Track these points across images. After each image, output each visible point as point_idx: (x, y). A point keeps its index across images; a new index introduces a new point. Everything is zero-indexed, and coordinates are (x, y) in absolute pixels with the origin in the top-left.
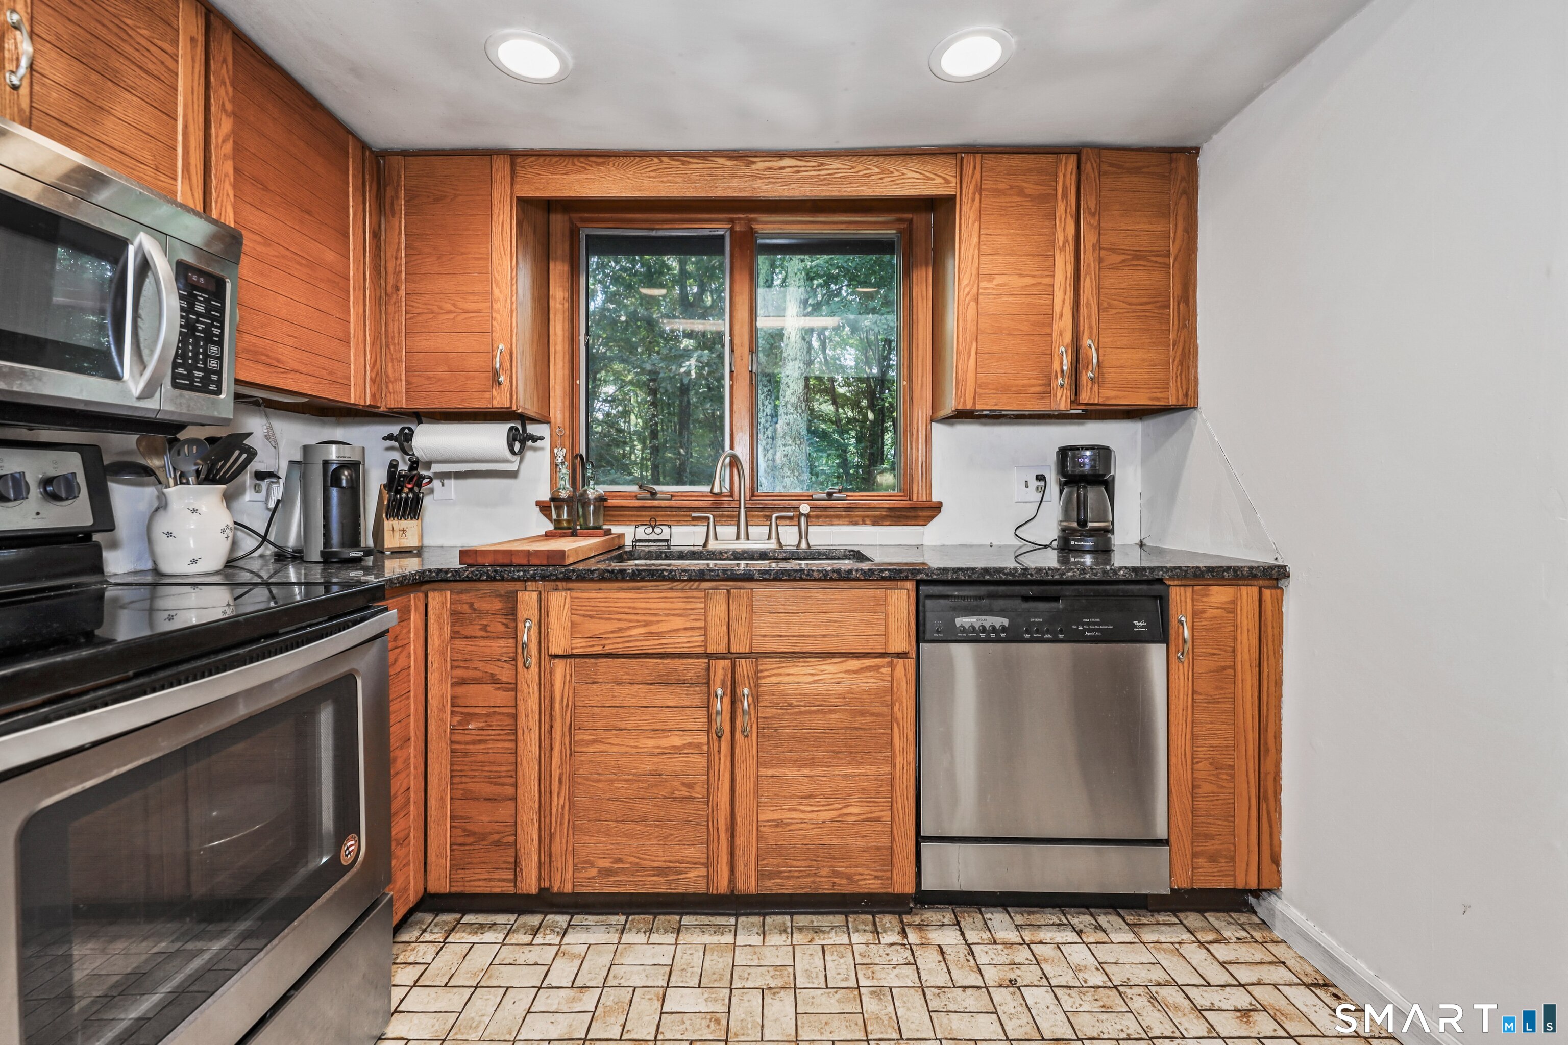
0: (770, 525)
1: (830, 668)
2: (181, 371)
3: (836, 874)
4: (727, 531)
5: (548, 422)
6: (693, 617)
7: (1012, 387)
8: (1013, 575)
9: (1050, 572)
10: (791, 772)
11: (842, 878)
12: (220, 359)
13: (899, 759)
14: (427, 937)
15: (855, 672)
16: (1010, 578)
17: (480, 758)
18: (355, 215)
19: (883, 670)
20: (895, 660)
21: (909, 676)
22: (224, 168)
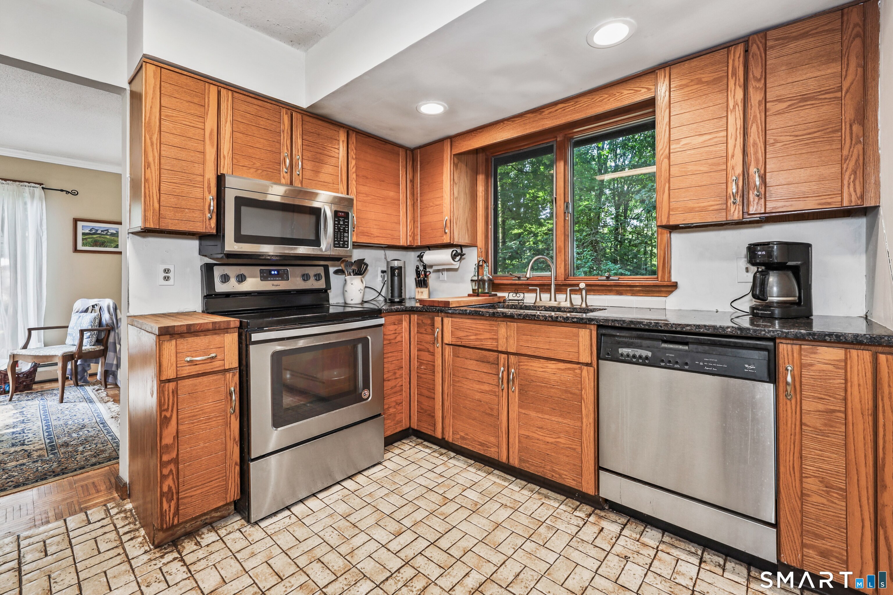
0: (567, 294)
1: (552, 366)
2: (336, 242)
3: (554, 471)
4: (545, 297)
5: (477, 246)
6: (493, 333)
7: (696, 208)
8: (649, 326)
9: (674, 326)
10: (533, 414)
11: (556, 474)
12: (348, 237)
13: (584, 420)
14: (410, 444)
15: (562, 370)
16: (647, 327)
17: (425, 380)
18: (402, 176)
19: (577, 371)
20: (583, 367)
21: (590, 376)
22: (353, 176)
